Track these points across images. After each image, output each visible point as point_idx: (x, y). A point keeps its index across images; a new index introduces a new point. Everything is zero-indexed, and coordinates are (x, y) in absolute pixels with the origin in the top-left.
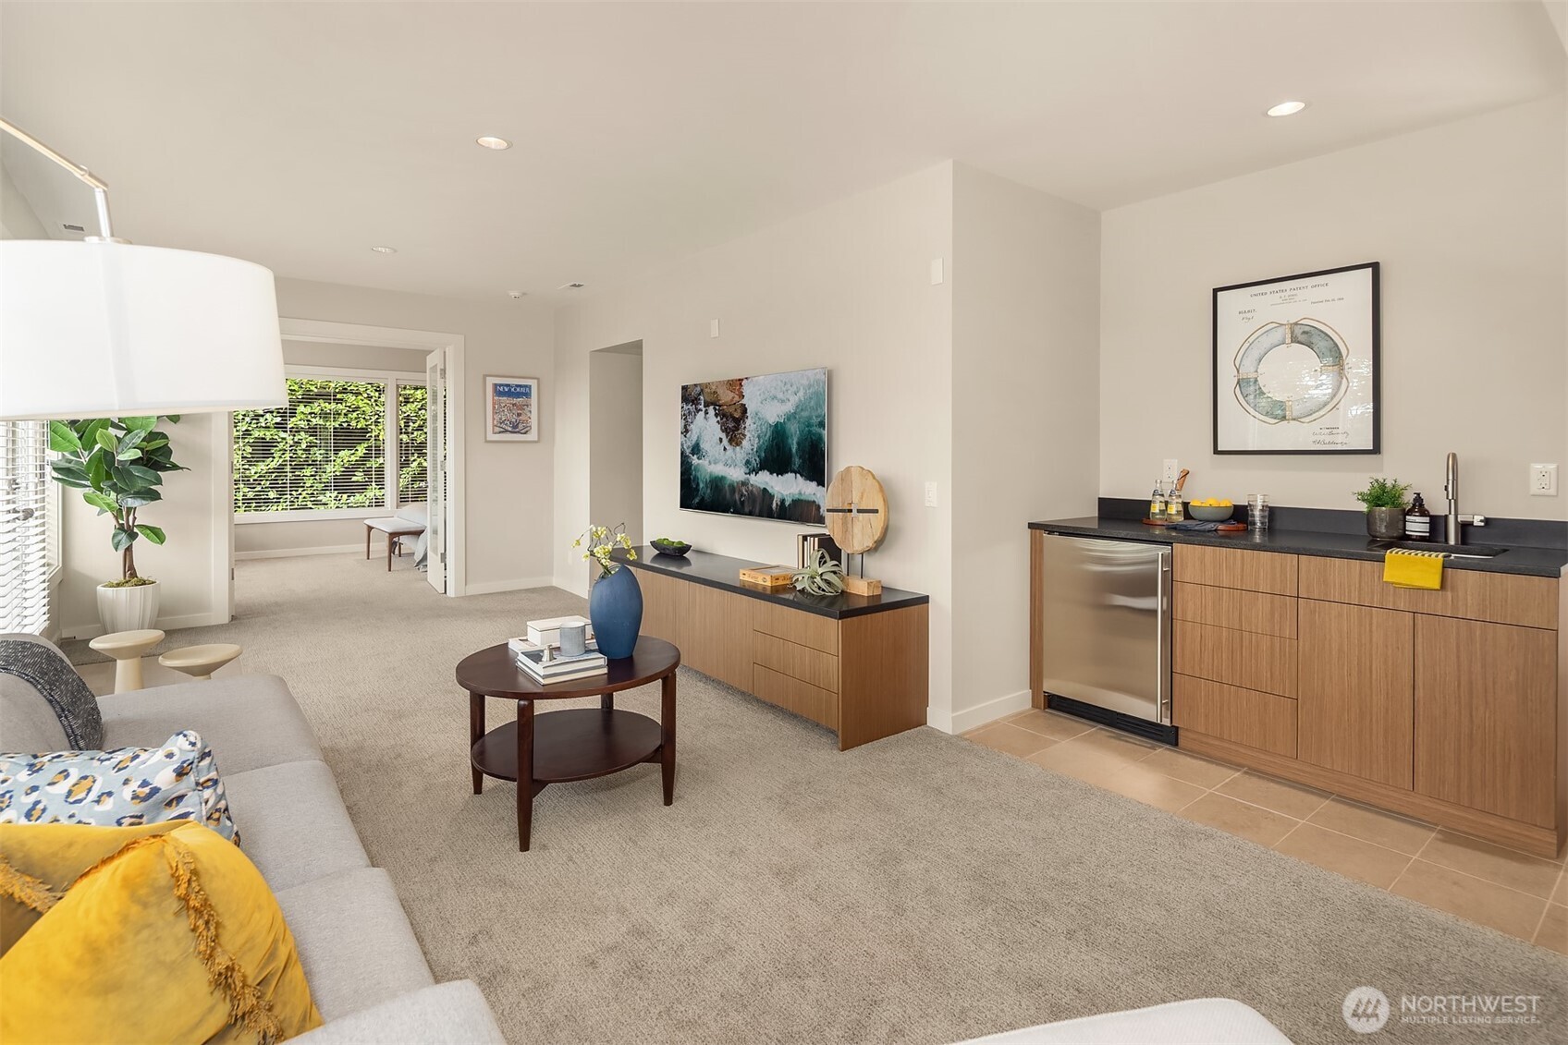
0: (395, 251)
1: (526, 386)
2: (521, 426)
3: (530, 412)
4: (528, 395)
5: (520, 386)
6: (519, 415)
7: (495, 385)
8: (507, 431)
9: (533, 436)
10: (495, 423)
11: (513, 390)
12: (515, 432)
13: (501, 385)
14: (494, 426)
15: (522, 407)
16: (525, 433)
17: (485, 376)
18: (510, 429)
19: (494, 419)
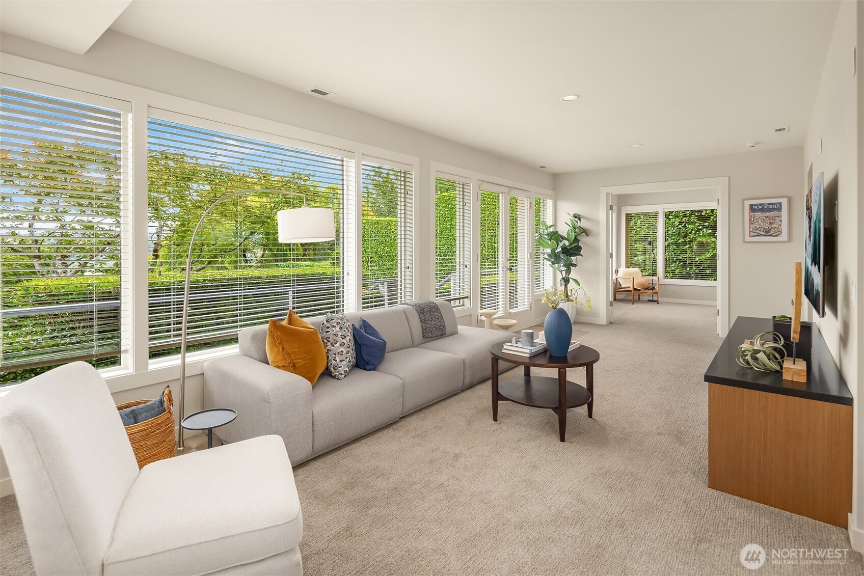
0: (642, 145)
1: (776, 204)
2: (772, 231)
3: (781, 221)
4: (779, 209)
5: (772, 204)
6: (771, 224)
7: (751, 206)
8: (761, 235)
9: (784, 236)
10: (751, 230)
11: (765, 207)
12: (768, 236)
13: (755, 205)
14: (750, 232)
15: (773, 218)
16: (776, 236)
17: (743, 201)
18: (763, 233)
19: (750, 227)
